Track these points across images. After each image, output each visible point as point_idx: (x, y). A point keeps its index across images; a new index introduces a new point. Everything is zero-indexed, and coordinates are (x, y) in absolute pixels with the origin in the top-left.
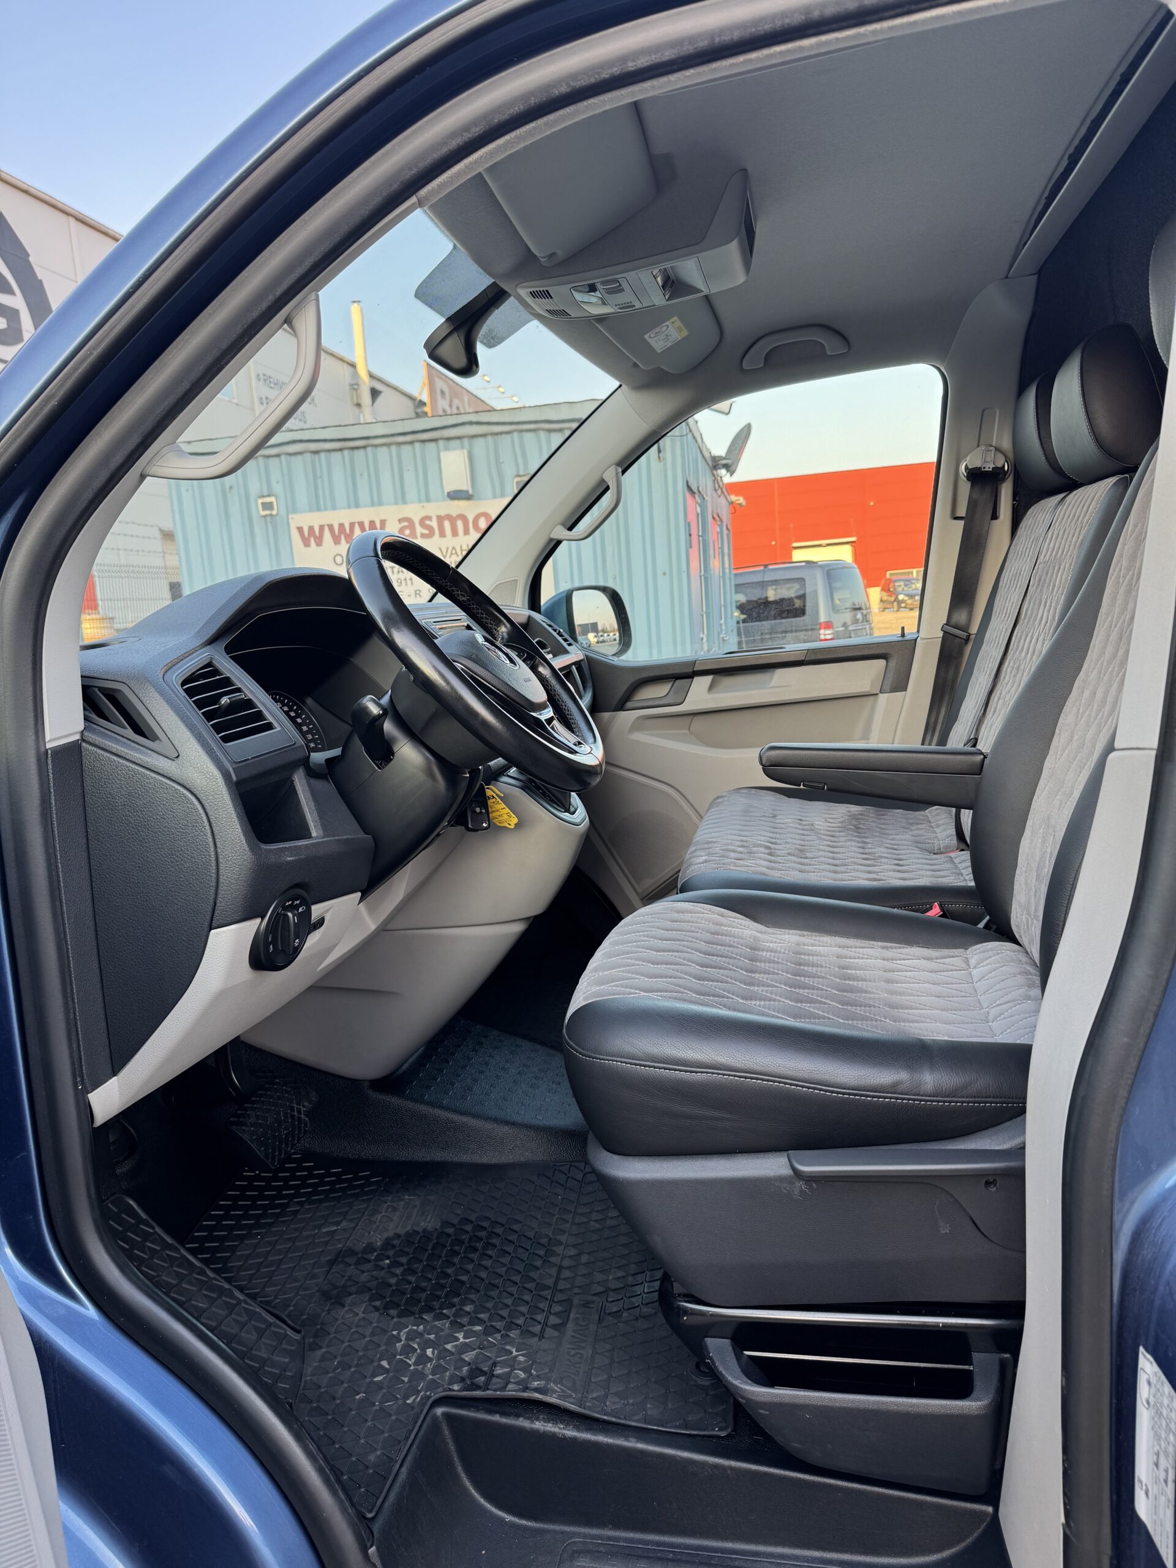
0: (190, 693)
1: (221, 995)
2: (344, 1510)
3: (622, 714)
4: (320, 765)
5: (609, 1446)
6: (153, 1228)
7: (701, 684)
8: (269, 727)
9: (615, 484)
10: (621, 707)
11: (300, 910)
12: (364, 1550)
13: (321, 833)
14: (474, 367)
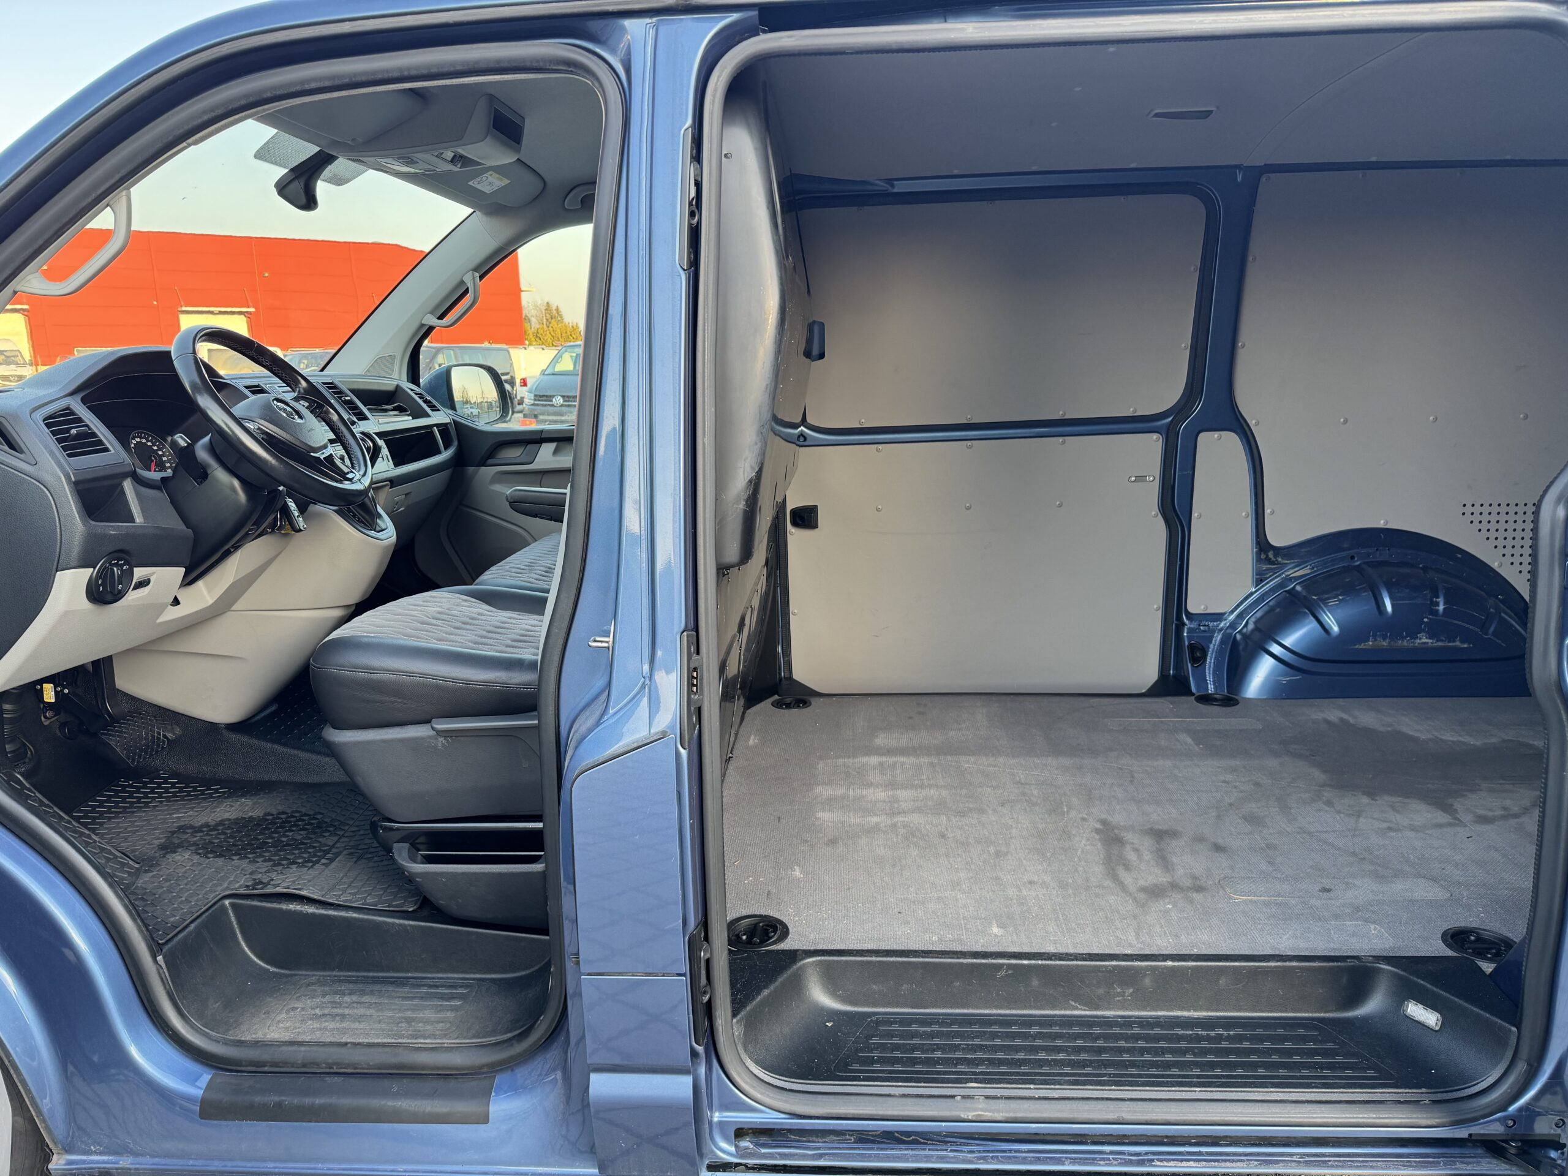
0: (48, 426)
1: (66, 614)
2: (140, 931)
3: (483, 468)
4: (157, 480)
5: (335, 916)
6: (34, 793)
7: (547, 449)
8: (106, 450)
9: (473, 287)
10: (483, 463)
11: (125, 568)
12: (154, 957)
13: (142, 520)
14: (312, 204)
